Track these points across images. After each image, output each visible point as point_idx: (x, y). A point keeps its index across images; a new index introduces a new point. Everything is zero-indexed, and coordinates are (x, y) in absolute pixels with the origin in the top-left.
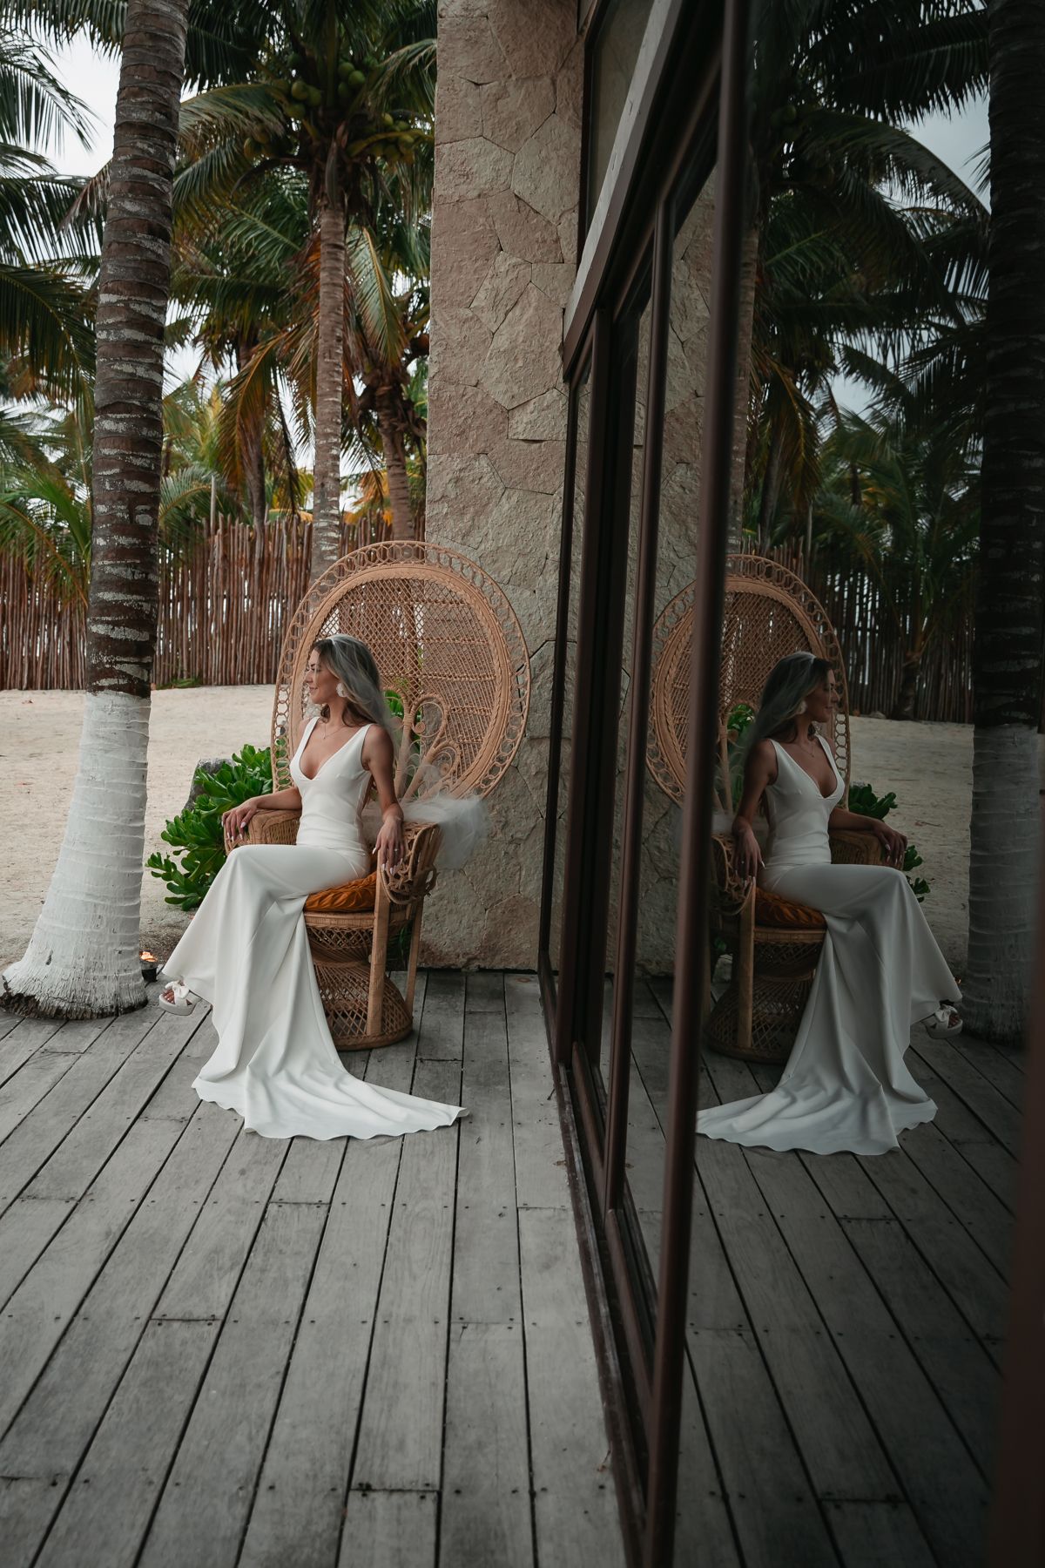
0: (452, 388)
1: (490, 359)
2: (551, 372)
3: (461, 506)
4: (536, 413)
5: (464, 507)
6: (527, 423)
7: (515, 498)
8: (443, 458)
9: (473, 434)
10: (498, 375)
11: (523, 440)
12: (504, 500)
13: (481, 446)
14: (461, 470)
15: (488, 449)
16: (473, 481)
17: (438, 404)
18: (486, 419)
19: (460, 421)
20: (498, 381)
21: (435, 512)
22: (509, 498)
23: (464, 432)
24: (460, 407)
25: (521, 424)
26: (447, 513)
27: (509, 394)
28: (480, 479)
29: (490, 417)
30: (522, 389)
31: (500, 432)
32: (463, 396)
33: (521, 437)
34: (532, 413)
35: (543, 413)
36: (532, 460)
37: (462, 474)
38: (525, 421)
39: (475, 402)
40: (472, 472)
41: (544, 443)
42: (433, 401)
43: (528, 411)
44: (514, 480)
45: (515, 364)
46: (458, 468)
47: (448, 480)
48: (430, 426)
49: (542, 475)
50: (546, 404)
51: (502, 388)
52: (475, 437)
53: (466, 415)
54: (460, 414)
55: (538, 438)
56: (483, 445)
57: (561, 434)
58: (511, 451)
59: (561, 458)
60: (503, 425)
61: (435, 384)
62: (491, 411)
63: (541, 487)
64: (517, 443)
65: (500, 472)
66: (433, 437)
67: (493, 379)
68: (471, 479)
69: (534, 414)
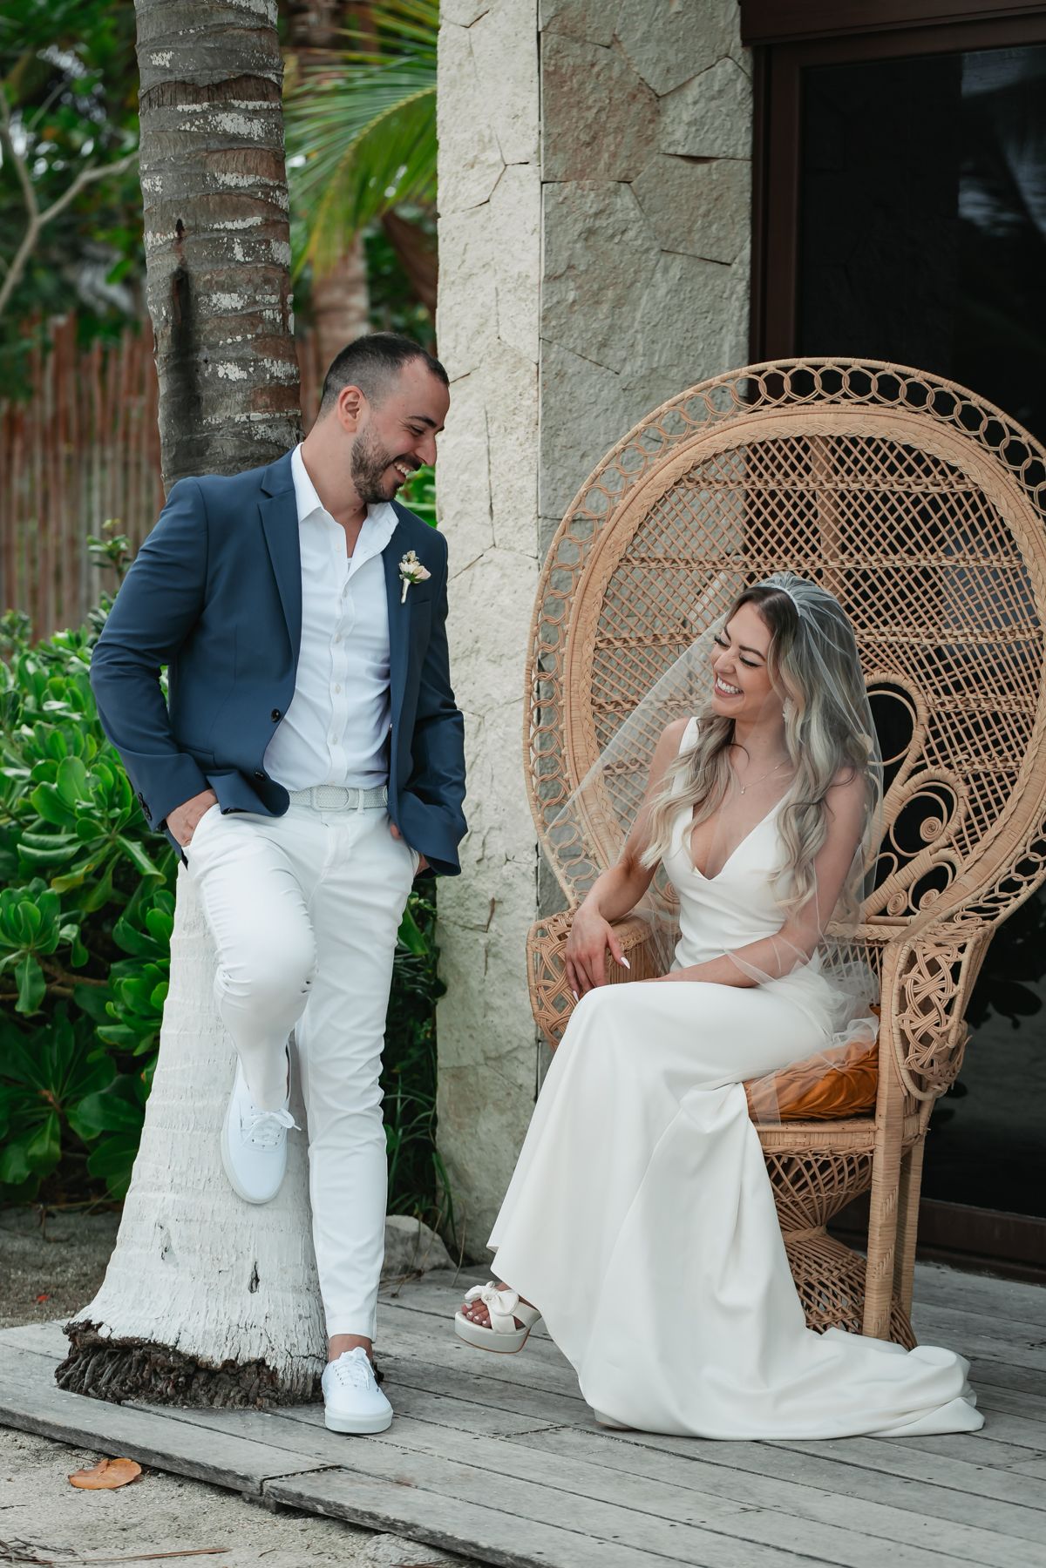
0: (576, 49)
2: (722, 24)
3: (596, 286)
4: (702, 103)
5: (600, 289)
6: (689, 124)
7: (675, 272)
8: (570, 187)
9: (609, 141)
10: (644, 27)
11: (682, 157)
12: (658, 275)
13: (621, 167)
14: (597, 215)
15: (632, 174)
16: (613, 236)
17: (556, 78)
18: (627, 112)
19: (591, 115)
20: (645, 39)
21: (555, 300)
22: (666, 270)
23: (594, 138)
24: (589, 87)
26: (574, 302)
27: (662, 65)
28: (623, 232)
29: (634, 110)
30: (681, 56)
31: (649, 140)
32: (593, 65)
33: (681, 151)
34: (695, 103)
35: (714, 104)
36: (698, 196)
37: (598, 224)
38: (686, 117)
39: (610, 78)
40: (611, 220)
41: (714, 164)
42: (548, 74)
43: (690, 99)
44: (672, 236)
45: (669, 6)
46: (592, 211)
47: (576, 233)
48: (545, 126)
49: (715, 227)
50: (716, 88)
51: (651, 51)
52: (612, 148)
53: (599, 104)
54: (590, 102)
55: (706, 154)
56: (624, 165)
57: (740, 147)
58: (666, 177)
59: (742, 192)
60: (652, 126)
61: (551, 40)
62: (634, 97)
63: (714, 249)
64: (674, 161)
65: (653, 219)
66: (552, 144)
67: (638, 35)
68: (610, 232)
69: (699, 106)
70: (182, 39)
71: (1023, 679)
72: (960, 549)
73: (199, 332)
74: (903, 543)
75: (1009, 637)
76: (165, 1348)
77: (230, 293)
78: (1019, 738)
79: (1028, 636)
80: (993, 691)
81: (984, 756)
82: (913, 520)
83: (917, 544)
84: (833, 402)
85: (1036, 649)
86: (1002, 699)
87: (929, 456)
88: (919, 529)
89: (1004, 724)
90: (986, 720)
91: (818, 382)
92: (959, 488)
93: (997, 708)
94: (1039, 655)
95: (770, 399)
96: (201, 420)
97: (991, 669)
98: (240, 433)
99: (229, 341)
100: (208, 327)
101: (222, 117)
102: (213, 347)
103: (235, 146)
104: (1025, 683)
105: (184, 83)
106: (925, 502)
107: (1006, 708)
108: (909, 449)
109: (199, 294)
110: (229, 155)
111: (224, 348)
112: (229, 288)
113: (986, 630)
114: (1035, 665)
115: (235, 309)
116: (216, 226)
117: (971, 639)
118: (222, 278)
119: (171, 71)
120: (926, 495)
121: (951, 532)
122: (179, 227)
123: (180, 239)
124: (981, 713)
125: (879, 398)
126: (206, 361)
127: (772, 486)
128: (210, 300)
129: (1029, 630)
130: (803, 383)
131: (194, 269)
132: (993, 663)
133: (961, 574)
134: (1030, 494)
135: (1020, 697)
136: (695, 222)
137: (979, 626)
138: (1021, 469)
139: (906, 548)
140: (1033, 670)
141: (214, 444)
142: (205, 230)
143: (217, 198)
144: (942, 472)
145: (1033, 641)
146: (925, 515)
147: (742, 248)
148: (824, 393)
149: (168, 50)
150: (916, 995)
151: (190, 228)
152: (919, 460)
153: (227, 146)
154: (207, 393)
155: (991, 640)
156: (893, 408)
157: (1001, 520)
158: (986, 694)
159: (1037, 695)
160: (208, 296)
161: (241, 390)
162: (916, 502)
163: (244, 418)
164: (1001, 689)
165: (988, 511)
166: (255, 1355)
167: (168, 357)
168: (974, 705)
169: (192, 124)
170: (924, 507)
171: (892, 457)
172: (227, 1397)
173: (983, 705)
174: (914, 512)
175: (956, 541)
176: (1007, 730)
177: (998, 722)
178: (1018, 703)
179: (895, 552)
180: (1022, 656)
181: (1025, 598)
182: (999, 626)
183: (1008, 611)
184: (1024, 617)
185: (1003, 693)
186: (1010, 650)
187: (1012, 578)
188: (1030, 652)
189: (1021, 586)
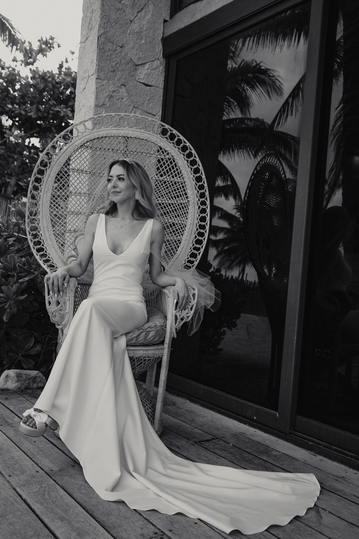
0: (110, 45)
1: (130, 34)
2: (157, 50)
4: (149, 70)
6: (145, 74)
7: (138, 114)
8: (105, 82)
9: (119, 74)
10: (133, 44)
11: (142, 83)
13: (123, 81)
14: (113, 91)
15: (126, 84)
16: (118, 99)
18: (126, 67)
20: (133, 48)
21: (98, 112)
22: (135, 113)
23: (115, 71)
24: (114, 56)
25: (142, 74)
27: (137, 56)
28: (122, 99)
29: (128, 66)
30: (144, 55)
31: (133, 76)
32: (115, 51)
33: (142, 81)
34: (147, 69)
35: (153, 71)
36: (147, 95)
37: (113, 94)
38: (144, 73)
39: (121, 56)
40: (118, 94)
41: (152, 87)
42: (100, 49)
43: (146, 68)
44: (138, 103)
45: (141, 41)
46: (112, 90)
47: (106, 95)
48: (98, 63)
49: (151, 104)
50: (154, 67)
51: (134, 51)
52: (120, 75)
53: (116, 62)
54: (114, 60)
55: (150, 84)
56: (124, 81)
57: (160, 85)
58: (137, 87)
59: (160, 97)
60: (133, 72)
61: (102, 40)
62: (128, 63)
63: (150, 110)
64: (140, 84)
65: (132, 98)
66: (100, 69)
67: (131, 46)
68: (118, 98)
69: (148, 70)
75: (178, 202)
78: (182, 230)
79: (184, 201)
80: (173, 217)
81: (170, 235)
85: (187, 205)
86: (175, 219)
87: (163, 148)
89: (176, 226)
90: (170, 225)
92: (167, 157)
93: (174, 221)
94: (188, 207)
97: (172, 210)
104: (183, 215)
107: (177, 222)
114: (186, 210)
117: (167, 201)
124: (169, 223)
129: (185, 200)
134: (187, 161)
135: (181, 219)
136: (145, 101)
138: (186, 153)
144: (163, 152)
145: (186, 203)
147: (159, 112)
155: (173, 202)
157: (179, 167)
158: (171, 217)
159: (187, 219)
164: (175, 216)
165: (175, 164)
168: (167, 220)
173: (170, 220)
175: (164, 173)
176: (177, 228)
177: (174, 225)
180: (183, 207)
181: (184, 190)
182: (176, 198)
183: (178, 194)
184: (183, 196)
185: (176, 217)
186: (179, 205)
187: (180, 184)
188: (185, 206)
189: (183, 187)
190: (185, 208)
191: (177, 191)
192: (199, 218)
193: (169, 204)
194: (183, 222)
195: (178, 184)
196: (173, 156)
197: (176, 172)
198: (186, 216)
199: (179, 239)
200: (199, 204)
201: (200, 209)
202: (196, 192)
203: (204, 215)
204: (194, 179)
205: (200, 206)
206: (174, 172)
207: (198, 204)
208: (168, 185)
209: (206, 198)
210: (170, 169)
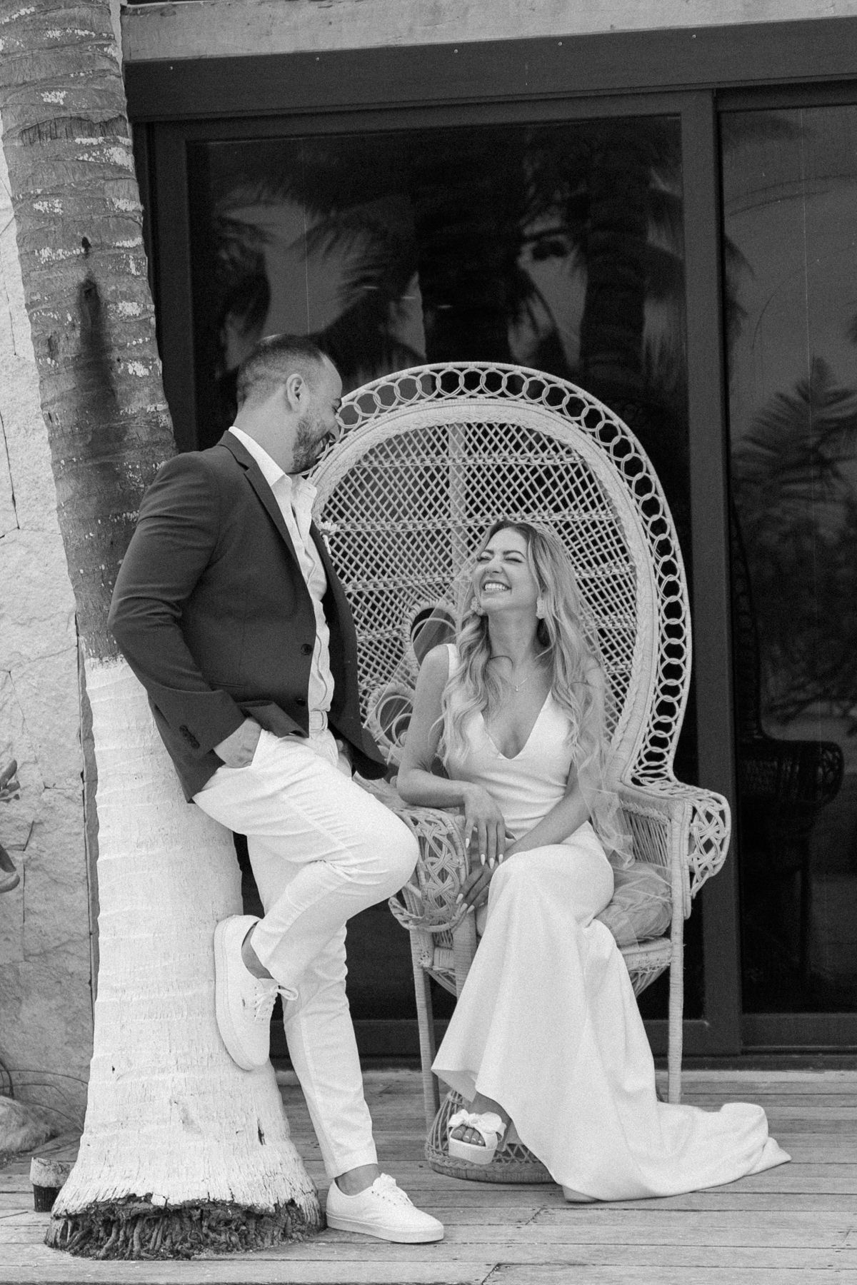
70: (74, 81)
71: (621, 602)
72: (566, 506)
73: (109, 335)
74: (522, 503)
75: (608, 572)
76: (223, 1203)
77: (132, 302)
78: (624, 645)
79: (622, 569)
80: (597, 613)
82: (531, 486)
83: (533, 504)
84: (471, 397)
85: (630, 579)
86: (606, 618)
87: (545, 436)
88: (535, 491)
91: (462, 381)
92: (568, 460)
94: (632, 583)
95: (424, 394)
96: (119, 410)
97: (594, 596)
98: (151, 421)
99: (134, 343)
100: (116, 331)
101: (113, 150)
102: (122, 347)
103: (122, 175)
104: (623, 605)
105: (80, 119)
106: (541, 471)
108: (530, 431)
109: (108, 303)
110: (120, 182)
111: (130, 349)
112: (130, 298)
113: (588, 568)
114: (629, 591)
115: (135, 316)
116: (118, 244)
118: (124, 289)
119: (64, 108)
120: (541, 466)
121: (559, 494)
122: (85, 243)
123: (87, 255)
125: (507, 393)
126: (119, 360)
127: (428, 463)
128: (117, 308)
129: (623, 565)
130: (450, 382)
131: (101, 282)
132: (596, 592)
133: (567, 526)
134: (618, 464)
135: (620, 617)
137: (582, 565)
138: (611, 445)
139: (525, 507)
140: (629, 595)
141: (131, 431)
142: (109, 247)
143: (114, 220)
144: (555, 449)
146: (540, 481)
148: (465, 390)
149: (62, 90)
150: (701, 837)
151: (96, 245)
152: (538, 439)
153: (117, 176)
154: (121, 388)
155: (593, 575)
156: (515, 400)
157: (600, 482)
158: (592, 615)
159: (634, 614)
160: (116, 304)
161: (147, 385)
162: (534, 472)
163: (153, 409)
164: (604, 610)
165: (590, 477)
166: (285, 1197)
167: (79, 356)
169: (90, 155)
170: (540, 476)
171: (518, 437)
172: (273, 1238)
174: (532, 479)
175: (563, 501)
176: (613, 641)
177: (604, 635)
178: (619, 621)
179: (516, 510)
180: (619, 585)
181: (619, 541)
182: (598, 564)
183: (605, 551)
184: (618, 555)
185: (606, 613)
186: (608, 581)
187: (607, 527)
188: (625, 582)
189: (615, 533)
190: (627, 585)
191: (601, 545)
192: (663, 608)
193: (584, 581)
194: (626, 625)
195: (600, 527)
196: (581, 457)
197: (594, 496)
198: (631, 608)
199: (622, 670)
200: (660, 573)
201: (664, 584)
202: (649, 541)
203: (673, 599)
204: (639, 508)
205: (663, 576)
206: (589, 495)
207: (655, 572)
208: (576, 532)
209: (672, 553)
210: (576, 489)
